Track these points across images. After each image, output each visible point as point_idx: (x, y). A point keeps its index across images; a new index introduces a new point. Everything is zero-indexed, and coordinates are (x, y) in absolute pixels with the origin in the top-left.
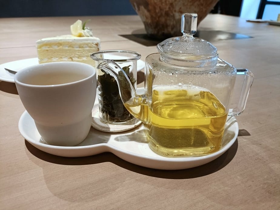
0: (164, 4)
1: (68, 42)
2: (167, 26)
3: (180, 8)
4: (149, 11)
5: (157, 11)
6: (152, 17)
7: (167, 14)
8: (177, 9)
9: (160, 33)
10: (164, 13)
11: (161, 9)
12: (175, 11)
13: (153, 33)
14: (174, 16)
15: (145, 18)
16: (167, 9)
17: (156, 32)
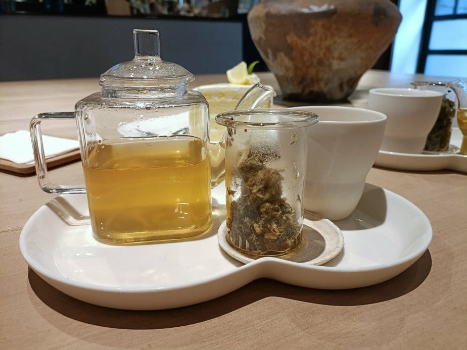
0: (317, 49)
1: (233, 92)
2: (318, 81)
3: (341, 54)
4: (292, 59)
5: (306, 58)
6: (296, 68)
7: (321, 63)
8: (336, 54)
9: (307, 91)
10: (315, 61)
11: (311, 55)
12: (333, 58)
13: (295, 92)
14: (330, 66)
15: (284, 69)
16: (322, 55)
17: (299, 91)
